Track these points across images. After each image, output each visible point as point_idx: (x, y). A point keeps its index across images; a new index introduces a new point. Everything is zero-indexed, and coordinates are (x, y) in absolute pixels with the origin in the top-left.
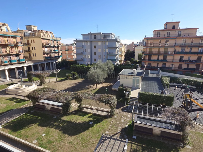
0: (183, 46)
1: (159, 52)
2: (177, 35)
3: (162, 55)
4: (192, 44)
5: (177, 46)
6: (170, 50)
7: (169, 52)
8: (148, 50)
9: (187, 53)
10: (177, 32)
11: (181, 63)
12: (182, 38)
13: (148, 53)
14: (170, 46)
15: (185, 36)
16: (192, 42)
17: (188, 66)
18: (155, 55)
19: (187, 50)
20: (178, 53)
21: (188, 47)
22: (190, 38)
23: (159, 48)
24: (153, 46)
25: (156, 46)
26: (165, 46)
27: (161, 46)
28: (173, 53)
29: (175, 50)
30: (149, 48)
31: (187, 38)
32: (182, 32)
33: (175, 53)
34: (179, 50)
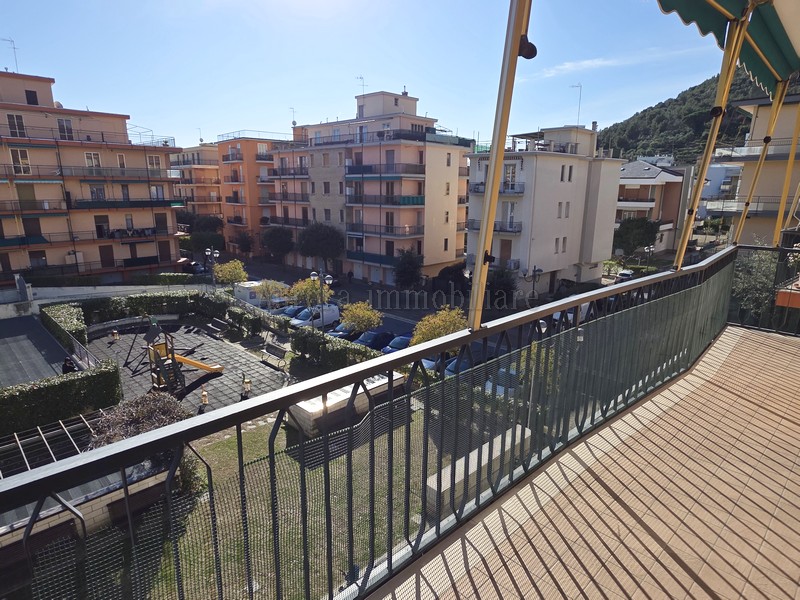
0: (96, 178)
2: (58, 134)
3: (11, 216)
4: (123, 173)
5: (72, 178)
6: (47, 194)
7: (42, 202)
9: (114, 205)
10: (52, 122)
11: (106, 243)
12: (82, 146)
14: (39, 177)
15: (89, 139)
16: (122, 165)
17: (133, 251)
19: (114, 193)
20: (84, 206)
21: (113, 182)
22: (112, 148)
26: (16, 178)
28: (64, 206)
29: (68, 195)
31: (100, 147)
32: (75, 124)
33: (72, 205)
34: (83, 192)
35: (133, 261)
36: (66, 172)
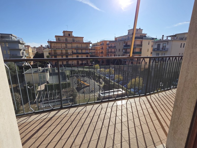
0: (77, 49)
1: (62, 53)
2: (72, 41)
3: (64, 55)
4: (82, 48)
5: (73, 49)
6: (70, 52)
7: (69, 53)
8: (53, 52)
9: (80, 54)
10: (71, 39)
11: (78, 61)
12: (76, 43)
13: (53, 54)
14: (69, 49)
15: (77, 42)
16: (82, 46)
17: (82, 62)
18: (59, 55)
19: (80, 51)
20: (75, 54)
21: (80, 49)
22: (80, 43)
23: (62, 50)
24: (57, 49)
25: (59, 48)
26: (65, 49)
27: (63, 49)
28: (72, 54)
29: (73, 51)
30: (54, 50)
31: (78, 43)
32: (75, 39)
33: (73, 53)
34: (75, 51)
35: (82, 64)
36: (73, 48)
